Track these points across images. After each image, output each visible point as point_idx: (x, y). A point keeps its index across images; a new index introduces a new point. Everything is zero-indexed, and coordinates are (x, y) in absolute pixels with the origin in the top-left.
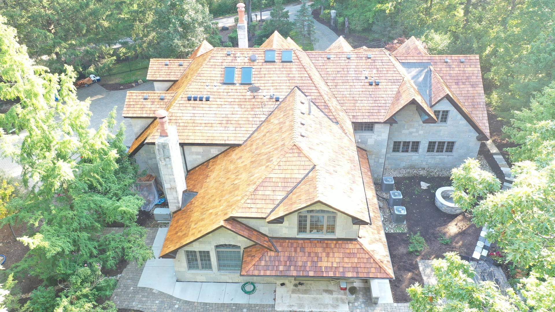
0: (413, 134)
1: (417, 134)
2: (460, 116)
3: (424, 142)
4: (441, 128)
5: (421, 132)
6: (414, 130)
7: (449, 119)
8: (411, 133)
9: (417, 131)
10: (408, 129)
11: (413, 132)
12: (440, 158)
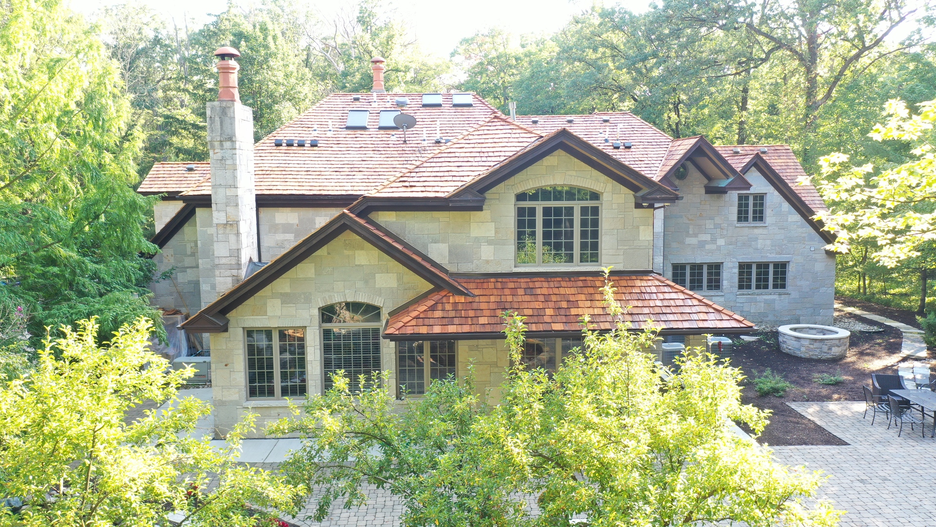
0: (708, 247)
1: (714, 247)
2: (786, 206)
3: (730, 265)
4: (756, 231)
5: (721, 242)
6: (708, 237)
7: (768, 212)
8: (702, 244)
9: (713, 241)
10: (695, 235)
11: (705, 242)
12: (766, 301)
